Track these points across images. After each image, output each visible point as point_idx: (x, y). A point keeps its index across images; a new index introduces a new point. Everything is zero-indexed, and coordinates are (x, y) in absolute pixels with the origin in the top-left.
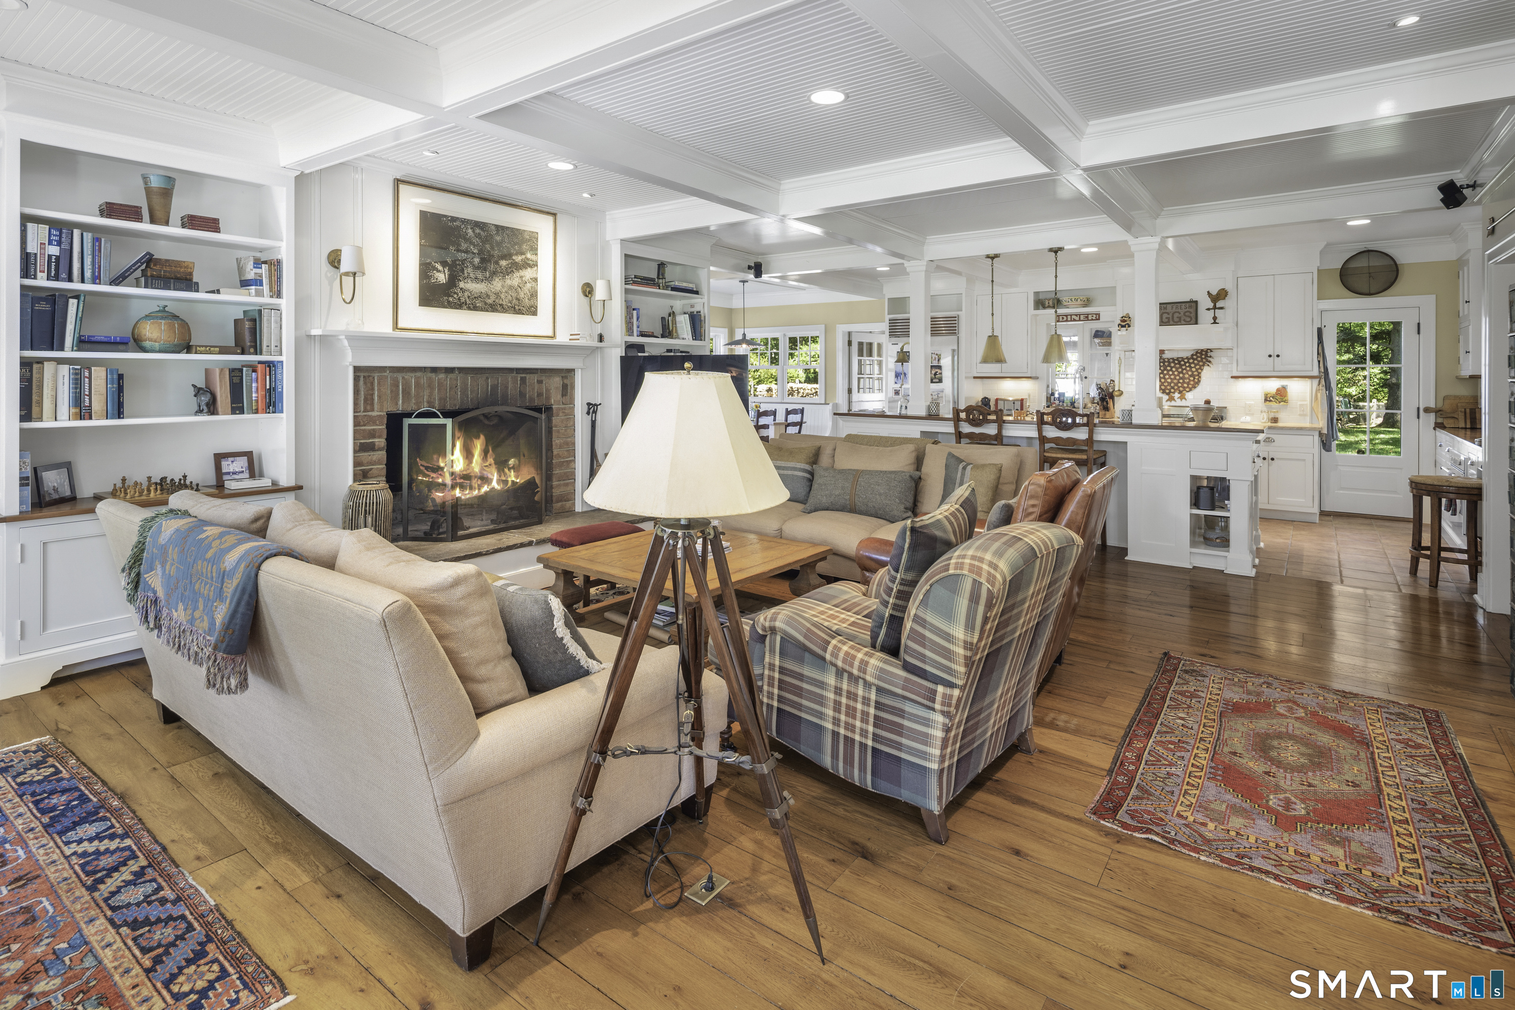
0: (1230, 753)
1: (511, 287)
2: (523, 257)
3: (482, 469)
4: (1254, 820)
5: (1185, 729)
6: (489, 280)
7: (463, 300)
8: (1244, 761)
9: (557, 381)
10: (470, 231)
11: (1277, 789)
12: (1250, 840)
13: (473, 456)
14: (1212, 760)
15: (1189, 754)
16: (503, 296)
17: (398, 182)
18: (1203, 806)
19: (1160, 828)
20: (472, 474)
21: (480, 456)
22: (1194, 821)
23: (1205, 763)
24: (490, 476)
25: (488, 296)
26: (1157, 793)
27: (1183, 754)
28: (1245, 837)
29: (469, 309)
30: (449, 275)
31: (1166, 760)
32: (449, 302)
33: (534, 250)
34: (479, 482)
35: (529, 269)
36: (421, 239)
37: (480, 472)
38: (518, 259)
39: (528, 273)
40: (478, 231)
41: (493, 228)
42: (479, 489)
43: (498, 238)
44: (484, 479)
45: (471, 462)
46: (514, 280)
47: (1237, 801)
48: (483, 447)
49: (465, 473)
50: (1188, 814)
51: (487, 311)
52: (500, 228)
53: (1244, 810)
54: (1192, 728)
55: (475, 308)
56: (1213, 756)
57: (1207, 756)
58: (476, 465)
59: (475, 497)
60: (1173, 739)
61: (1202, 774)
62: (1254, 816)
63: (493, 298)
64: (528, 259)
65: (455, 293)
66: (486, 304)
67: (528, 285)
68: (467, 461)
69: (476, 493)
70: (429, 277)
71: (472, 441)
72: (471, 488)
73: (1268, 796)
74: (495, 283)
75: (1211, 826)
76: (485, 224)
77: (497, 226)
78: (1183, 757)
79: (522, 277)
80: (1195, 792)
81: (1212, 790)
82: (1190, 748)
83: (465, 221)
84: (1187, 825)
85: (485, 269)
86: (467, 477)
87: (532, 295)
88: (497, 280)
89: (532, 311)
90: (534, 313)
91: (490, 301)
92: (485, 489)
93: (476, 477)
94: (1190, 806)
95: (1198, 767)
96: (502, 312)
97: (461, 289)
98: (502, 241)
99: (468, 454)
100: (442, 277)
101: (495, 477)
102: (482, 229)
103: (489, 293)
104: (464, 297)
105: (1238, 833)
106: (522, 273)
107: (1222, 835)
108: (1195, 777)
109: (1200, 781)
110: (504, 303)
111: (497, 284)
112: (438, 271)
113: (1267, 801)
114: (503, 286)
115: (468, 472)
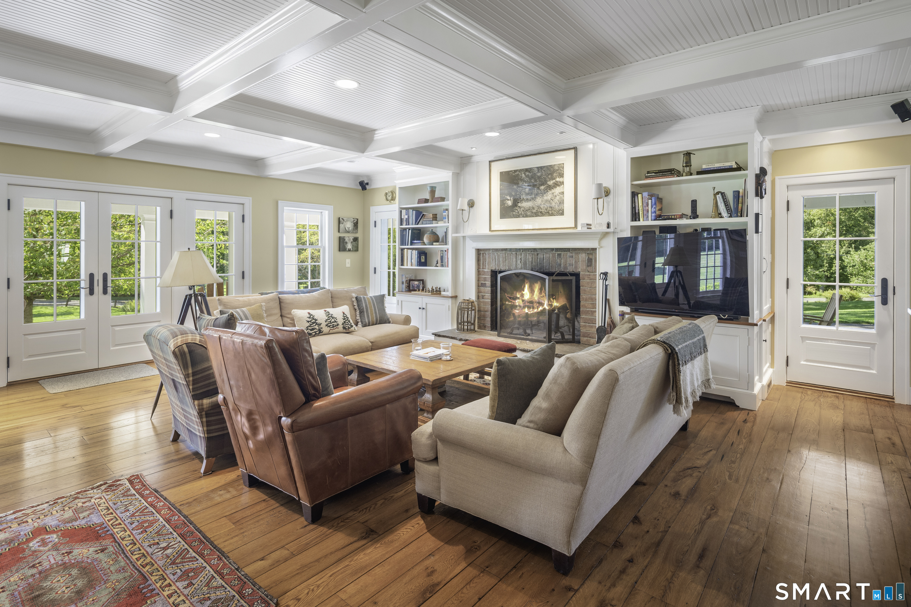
0: (106, 549)
1: (547, 201)
2: (554, 181)
3: (539, 298)
4: (59, 522)
5: (152, 542)
6: (533, 199)
7: (520, 213)
8: (92, 549)
9: (583, 256)
10: (523, 175)
11: (55, 547)
12: (55, 512)
13: (534, 291)
14: (112, 534)
15: (131, 529)
16: (542, 207)
17: (490, 162)
18: (93, 509)
19: (103, 489)
20: (534, 301)
21: (538, 291)
22: (90, 501)
23: (115, 530)
24: (543, 302)
25: (533, 208)
26: (122, 499)
27: (134, 526)
28: (58, 511)
29: (523, 217)
30: (513, 201)
31: (138, 516)
32: (513, 215)
33: (562, 175)
34: (538, 305)
35: (558, 187)
36: (500, 186)
37: (538, 300)
38: (551, 183)
39: (557, 190)
40: (527, 173)
41: (536, 169)
42: (538, 309)
43: (539, 174)
44: (540, 304)
45: (533, 295)
46: (549, 196)
47: (76, 524)
48: (540, 287)
49: (530, 300)
50: (96, 502)
51: (533, 217)
52: (540, 168)
53: (69, 522)
54: (150, 546)
55: (527, 216)
56: (114, 538)
57: (119, 536)
58: (536, 296)
59: (535, 313)
60: (151, 529)
61: (110, 523)
62: (60, 523)
63: (536, 209)
64: (557, 182)
65: (516, 210)
66: (532, 212)
67: (558, 198)
68: (531, 294)
69: (536, 310)
70: (504, 204)
71: (534, 284)
72: (533, 308)
73: (59, 539)
74: (537, 200)
75: (80, 505)
76: (531, 169)
77: (538, 168)
78: (131, 524)
79: (553, 193)
80: (104, 512)
81: (95, 519)
82: (134, 532)
83: (520, 171)
84: (92, 497)
85: (532, 194)
86: (531, 302)
87: (560, 203)
88: (539, 198)
89: (561, 213)
90: (562, 214)
91: (534, 211)
92: (541, 308)
93: (536, 302)
94: (99, 505)
95: (116, 525)
96: (542, 216)
97: (519, 207)
98: (542, 175)
99: (532, 291)
100: (510, 203)
101: (546, 303)
102: (529, 172)
103: (534, 207)
104: (521, 211)
105: (64, 510)
106: (553, 191)
107: (71, 505)
108: (112, 519)
109: (106, 519)
110: (543, 211)
111: (539, 201)
112: (508, 200)
113: (58, 535)
114: (542, 201)
115: (532, 300)
